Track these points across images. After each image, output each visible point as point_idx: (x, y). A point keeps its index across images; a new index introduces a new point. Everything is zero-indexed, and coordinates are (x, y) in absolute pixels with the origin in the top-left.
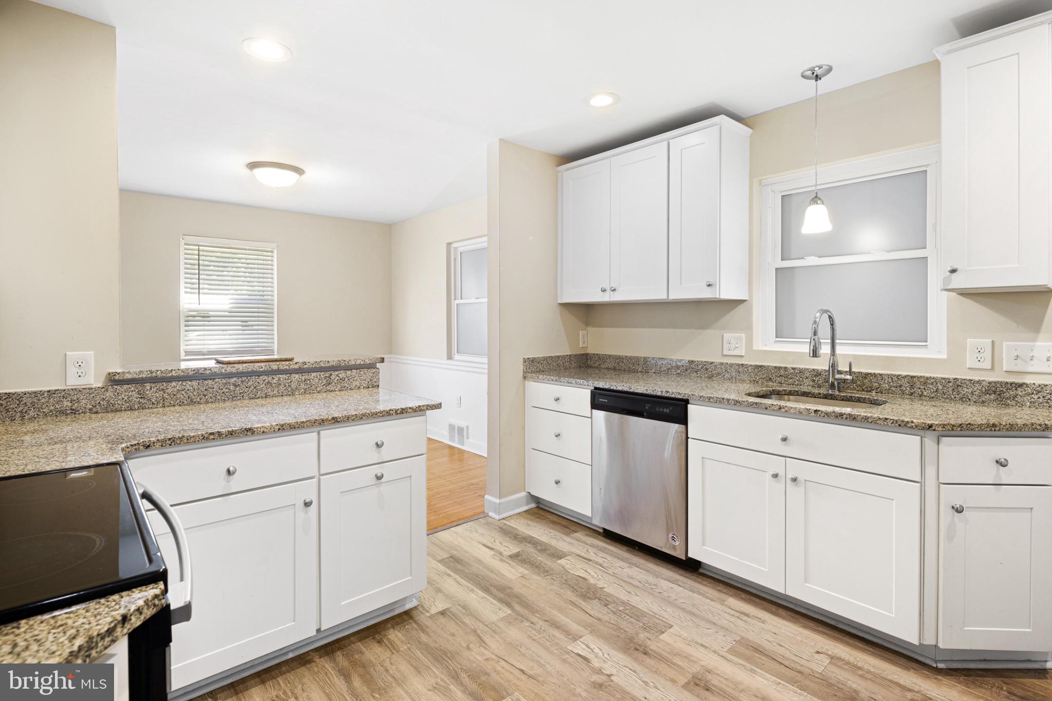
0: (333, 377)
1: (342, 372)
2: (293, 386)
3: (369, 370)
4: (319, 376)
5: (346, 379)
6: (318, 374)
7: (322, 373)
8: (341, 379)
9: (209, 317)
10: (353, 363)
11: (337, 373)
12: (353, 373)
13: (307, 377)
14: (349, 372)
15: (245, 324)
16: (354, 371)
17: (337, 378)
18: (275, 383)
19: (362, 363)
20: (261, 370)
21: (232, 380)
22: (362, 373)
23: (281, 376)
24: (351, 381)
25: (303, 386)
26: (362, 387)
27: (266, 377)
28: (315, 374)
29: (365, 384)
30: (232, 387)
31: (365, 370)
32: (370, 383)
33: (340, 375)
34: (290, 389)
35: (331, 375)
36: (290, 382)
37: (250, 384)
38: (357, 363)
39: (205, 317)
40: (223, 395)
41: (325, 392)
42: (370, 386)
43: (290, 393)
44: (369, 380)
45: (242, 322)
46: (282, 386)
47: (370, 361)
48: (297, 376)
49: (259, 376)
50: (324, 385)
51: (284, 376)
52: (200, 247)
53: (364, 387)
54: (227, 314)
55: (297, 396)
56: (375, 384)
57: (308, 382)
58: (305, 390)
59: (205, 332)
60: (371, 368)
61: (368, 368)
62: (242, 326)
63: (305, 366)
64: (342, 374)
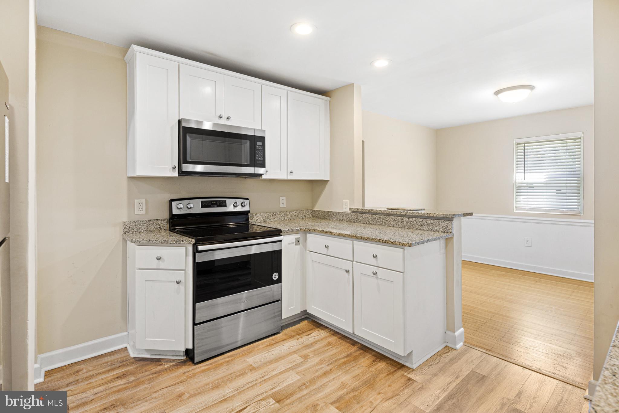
0: (423, 222)
1: (428, 220)
2: (405, 223)
3: (445, 221)
4: (416, 220)
5: (431, 225)
6: (416, 219)
7: (418, 219)
8: (428, 224)
9: (533, 187)
10: (432, 215)
11: (426, 220)
12: (435, 222)
13: (410, 220)
14: (432, 221)
15: (559, 192)
16: (435, 220)
17: (426, 223)
18: (397, 221)
19: (438, 216)
20: (390, 213)
21: (382, 216)
22: (440, 222)
23: (399, 217)
24: (434, 226)
25: (409, 224)
26: (440, 231)
27: (393, 217)
28: (415, 219)
29: (442, 229)
30: (382, 219)
31: (443, 221)
32: (446, 229)
33: (427, 222)
34: (403, 225)
35: (422, 221)
36: (403, 221)
37: (388, 219)
38: (434, 216)
39: (531, 187)
40: (379, 222)
41: (420, 230)
42: (446, 232)
43: (403, 227)
44: (445, 228)
45: (557, 190)
46: (400, 223)
47: (443, 216)
48: (406, 219)
49: (391, 216)
50: (419, 226)
51: (401, 218)
52: (525, 145)
53: (441, 231)
54: (543, 185)
55: (406, 229)
56: (449, 231)
57: (411, 223)
58: (410, 226)
59: (528, 197)
60: (446, 220)
61: (444, 220)
62: (557, 193)
63: (408, 214)
64: (429, 222)
